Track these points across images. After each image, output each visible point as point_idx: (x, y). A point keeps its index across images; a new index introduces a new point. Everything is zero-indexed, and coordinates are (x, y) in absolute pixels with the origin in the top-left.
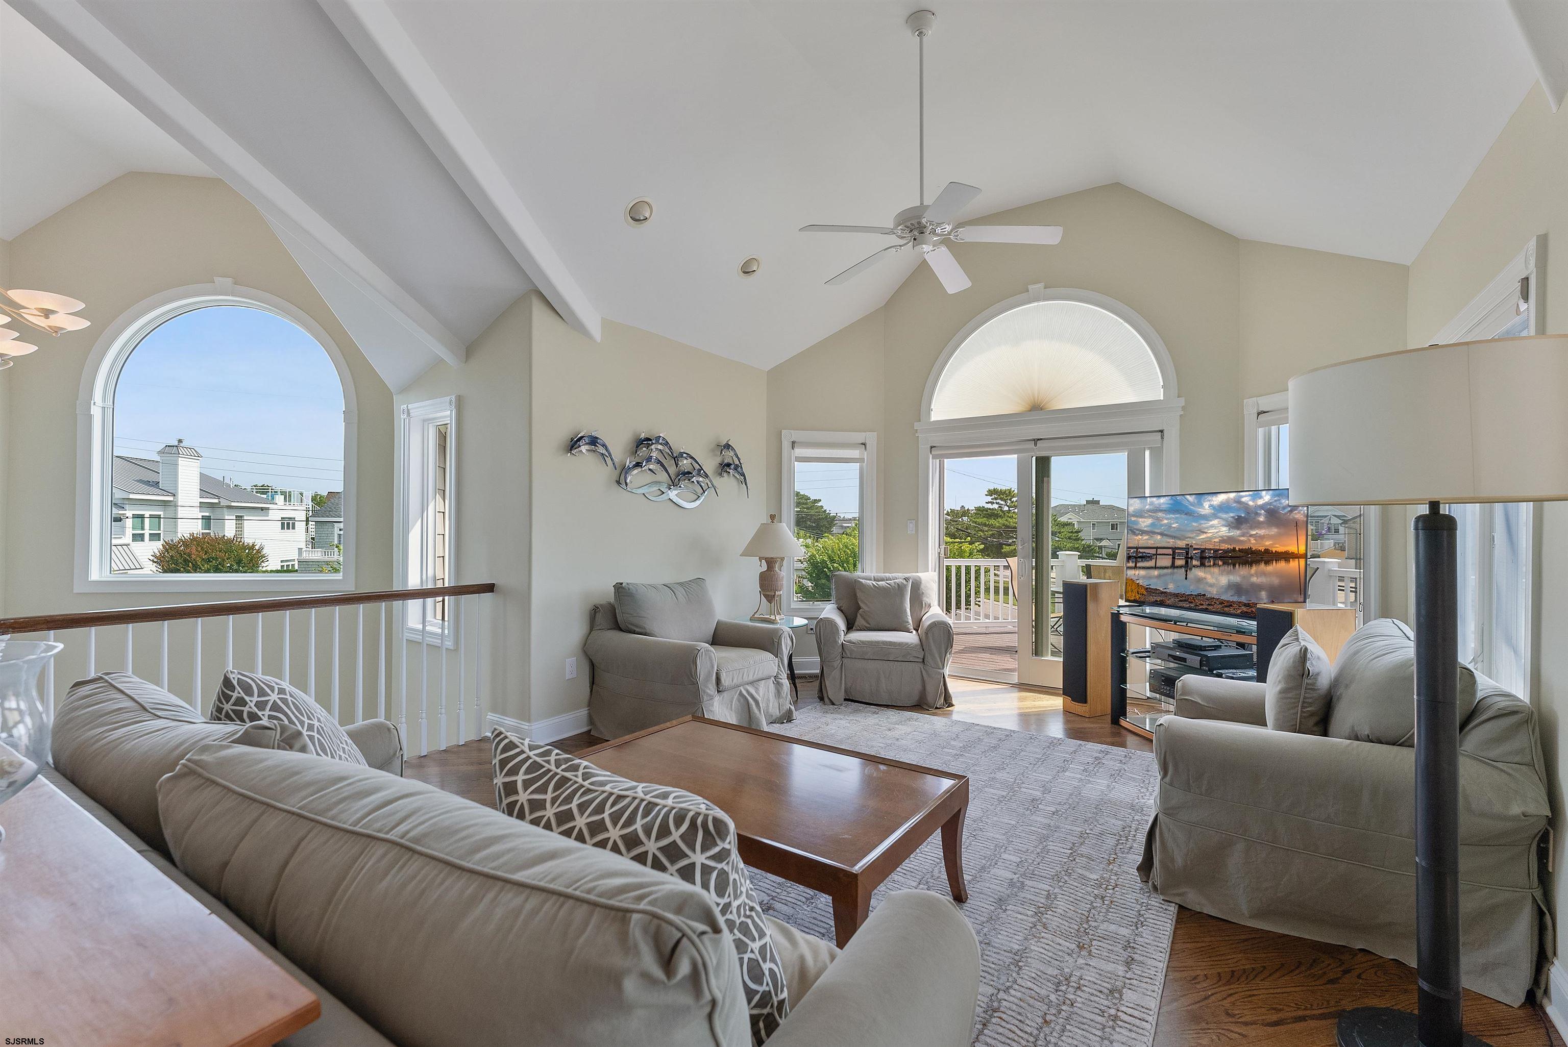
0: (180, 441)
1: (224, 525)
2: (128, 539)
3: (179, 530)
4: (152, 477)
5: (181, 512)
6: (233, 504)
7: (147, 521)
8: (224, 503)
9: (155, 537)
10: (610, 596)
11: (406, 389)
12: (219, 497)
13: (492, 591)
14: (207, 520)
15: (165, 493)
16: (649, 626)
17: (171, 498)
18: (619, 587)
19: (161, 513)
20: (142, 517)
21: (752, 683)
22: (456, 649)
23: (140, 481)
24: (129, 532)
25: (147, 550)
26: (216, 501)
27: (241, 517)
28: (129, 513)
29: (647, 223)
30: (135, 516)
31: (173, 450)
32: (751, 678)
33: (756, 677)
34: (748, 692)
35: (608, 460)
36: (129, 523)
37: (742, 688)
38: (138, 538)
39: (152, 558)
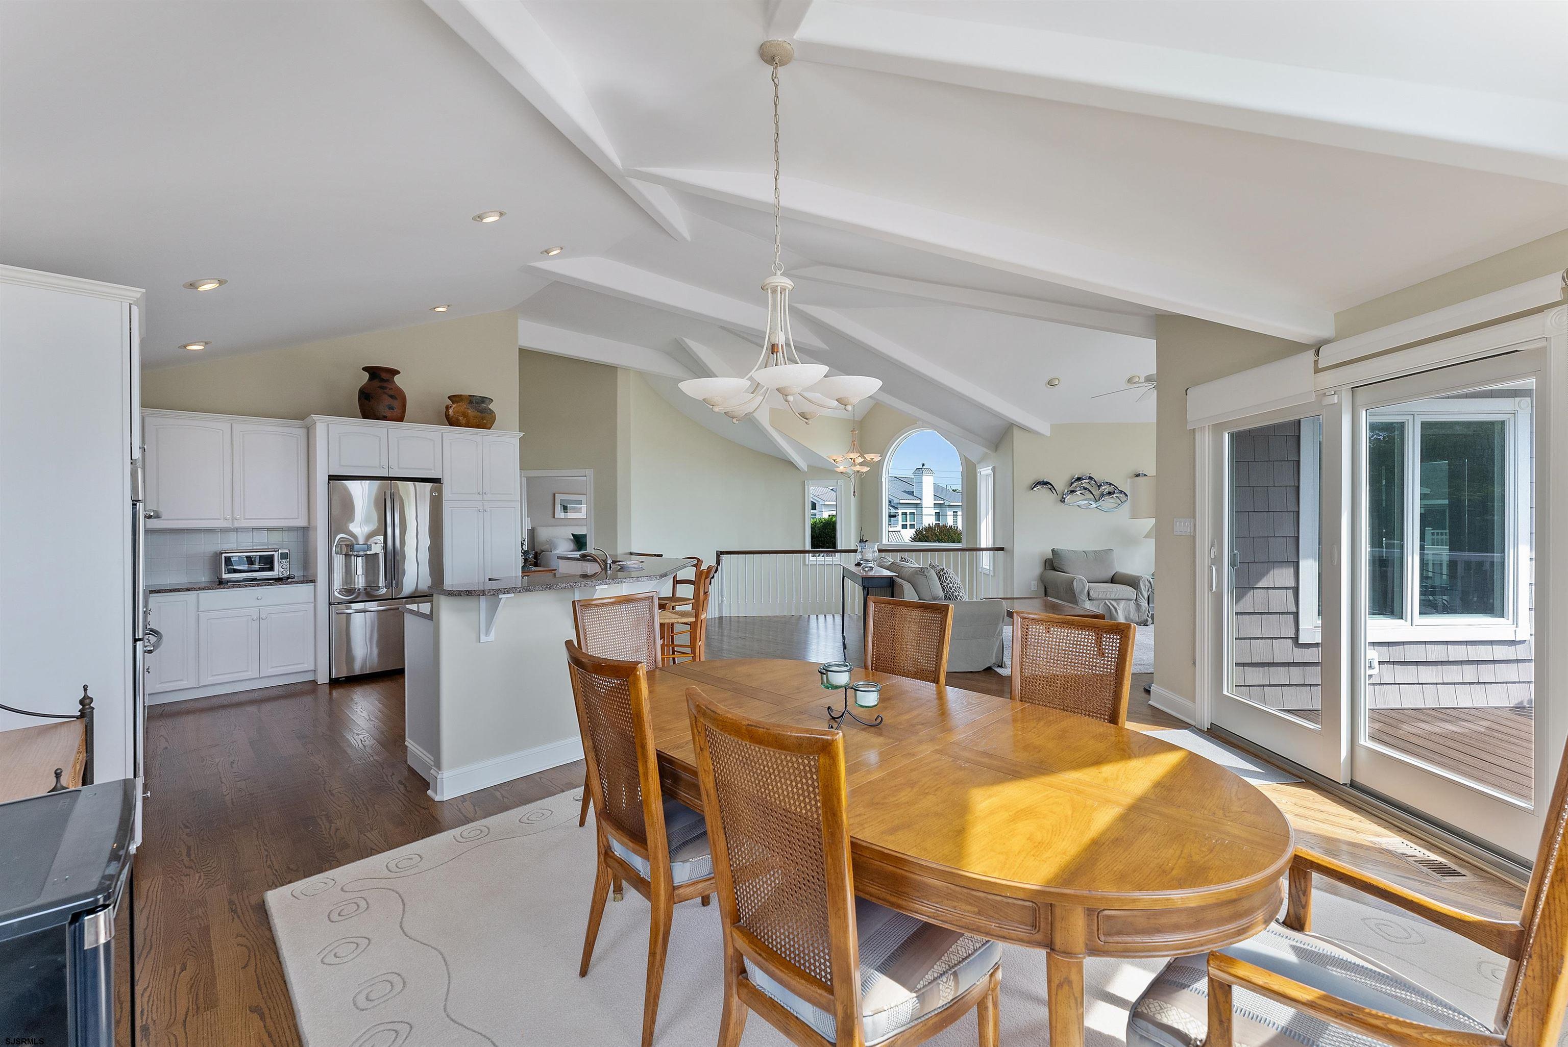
0: (923, 465)
1: (947, 518)
2: (899, 527)
3: (924, 522)
4: (909, 488)
5: (925, 511)
6: (952, 504)
7: (908, 516)
8: (947, 503)
9: (912, 526)
10: (1050, 555)
11: (979, 463)
12: (944, 500)
13: (1003, 550)
14: (937, 514)
15: (917, 499)
16: (1066, 569)
17: (919, 502)
18: (1053, 550)
19: (915, 511)
20: (906, 514)
21: (1115, 600)
22: (994, 576)
23: (905, 492)
24: (900, 523)
25: (909, 533)
26: (942, 502)
27: (956, 512)
28: (900, 512)
29: (1056, 388)
30: (903, 514)
31: (920, 471)
32: (1116, 597)
33: (1120, 597)
34: (1111, 603)
35: (1054, 491)
36: (900, 517)
37: (1106, 601)
38: (904, 527)
39: (911, 539)
